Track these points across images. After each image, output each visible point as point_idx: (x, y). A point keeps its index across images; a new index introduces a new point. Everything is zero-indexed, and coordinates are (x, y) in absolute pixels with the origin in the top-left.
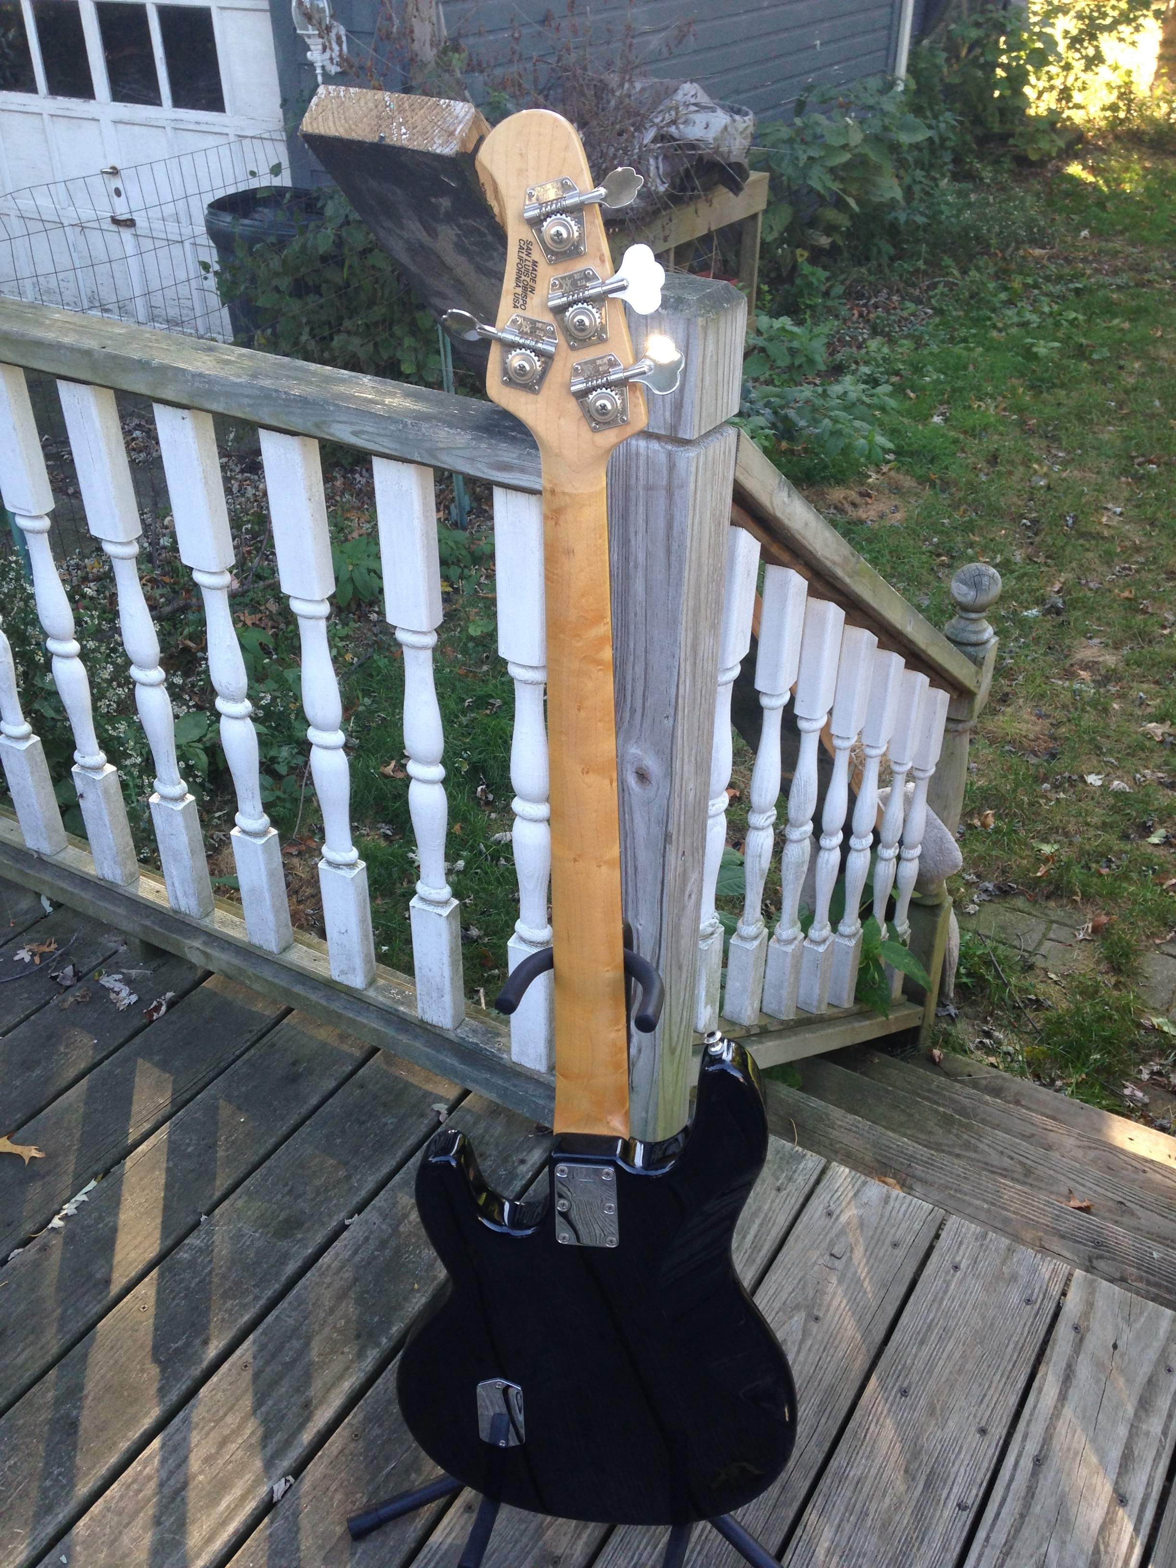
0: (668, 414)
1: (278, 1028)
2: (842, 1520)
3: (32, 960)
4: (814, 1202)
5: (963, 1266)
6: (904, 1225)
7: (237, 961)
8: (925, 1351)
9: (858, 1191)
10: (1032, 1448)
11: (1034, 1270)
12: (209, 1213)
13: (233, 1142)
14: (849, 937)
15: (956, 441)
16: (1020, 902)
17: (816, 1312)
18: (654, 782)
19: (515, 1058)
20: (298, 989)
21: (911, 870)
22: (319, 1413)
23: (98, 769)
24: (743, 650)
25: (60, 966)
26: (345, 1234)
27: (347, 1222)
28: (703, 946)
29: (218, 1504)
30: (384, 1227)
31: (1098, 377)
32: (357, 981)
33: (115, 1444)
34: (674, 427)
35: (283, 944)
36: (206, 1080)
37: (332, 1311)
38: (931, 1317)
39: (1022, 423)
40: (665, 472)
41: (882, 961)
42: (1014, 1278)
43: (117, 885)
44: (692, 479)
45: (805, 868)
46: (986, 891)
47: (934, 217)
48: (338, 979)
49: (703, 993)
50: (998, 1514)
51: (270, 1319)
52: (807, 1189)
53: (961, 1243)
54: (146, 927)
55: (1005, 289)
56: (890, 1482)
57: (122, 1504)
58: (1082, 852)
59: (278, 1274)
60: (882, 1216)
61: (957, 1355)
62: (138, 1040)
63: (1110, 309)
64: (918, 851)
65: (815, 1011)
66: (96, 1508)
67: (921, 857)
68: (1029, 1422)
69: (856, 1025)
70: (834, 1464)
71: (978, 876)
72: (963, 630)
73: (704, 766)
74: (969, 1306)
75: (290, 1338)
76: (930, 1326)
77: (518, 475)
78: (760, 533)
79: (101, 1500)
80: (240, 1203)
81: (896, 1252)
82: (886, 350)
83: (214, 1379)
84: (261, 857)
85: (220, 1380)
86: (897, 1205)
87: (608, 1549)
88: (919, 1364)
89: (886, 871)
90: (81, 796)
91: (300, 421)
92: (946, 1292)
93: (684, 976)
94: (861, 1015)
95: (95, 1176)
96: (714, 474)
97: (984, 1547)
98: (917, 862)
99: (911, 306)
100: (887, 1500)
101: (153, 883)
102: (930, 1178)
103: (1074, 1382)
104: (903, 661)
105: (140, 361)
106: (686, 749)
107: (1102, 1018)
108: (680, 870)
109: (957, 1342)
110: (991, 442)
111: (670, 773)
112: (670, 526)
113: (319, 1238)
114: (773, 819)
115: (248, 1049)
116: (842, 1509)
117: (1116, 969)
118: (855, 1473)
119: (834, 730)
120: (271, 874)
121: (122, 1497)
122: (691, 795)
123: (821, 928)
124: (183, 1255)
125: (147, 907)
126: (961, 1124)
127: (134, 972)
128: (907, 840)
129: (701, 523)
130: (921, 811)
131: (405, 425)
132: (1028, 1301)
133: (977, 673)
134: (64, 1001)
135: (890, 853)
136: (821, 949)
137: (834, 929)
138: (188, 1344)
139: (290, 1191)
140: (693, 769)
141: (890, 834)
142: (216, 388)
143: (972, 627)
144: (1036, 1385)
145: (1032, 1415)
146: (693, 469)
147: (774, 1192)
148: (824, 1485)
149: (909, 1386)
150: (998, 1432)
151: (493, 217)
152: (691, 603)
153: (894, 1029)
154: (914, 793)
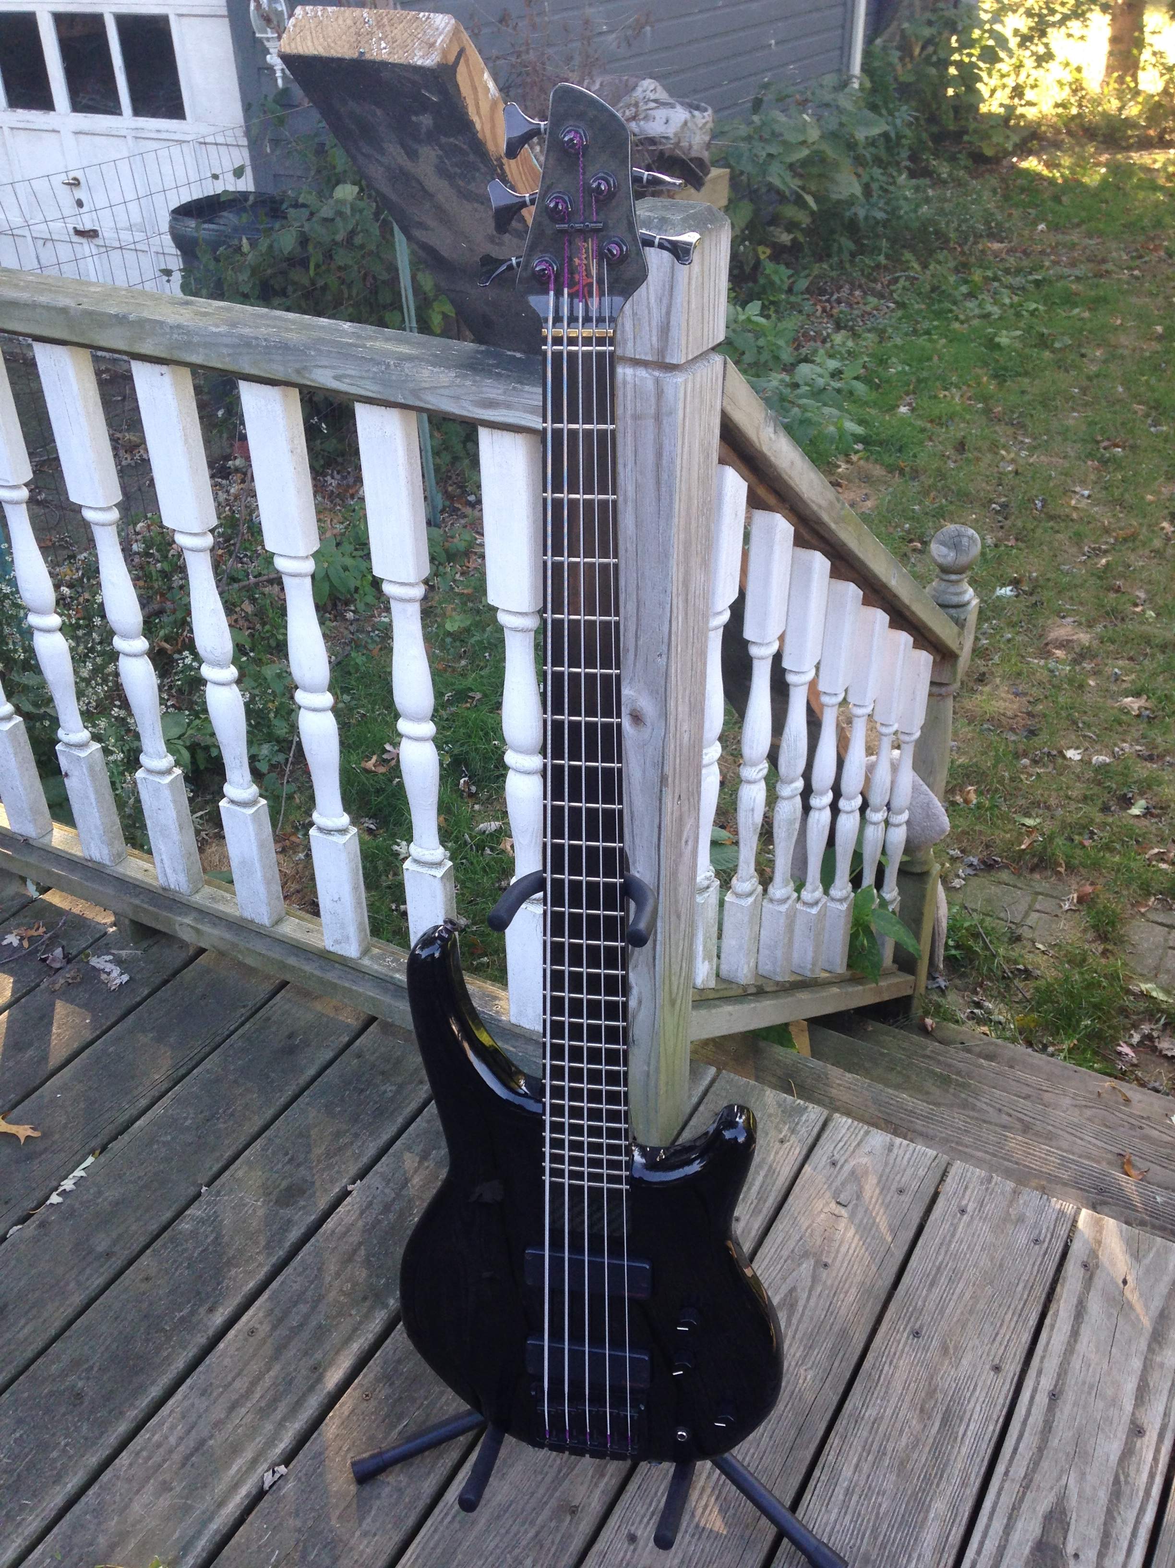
0: (654, 339)
1: (271, 1003)
2: (859, 1460)
3: (21, 945)
4: (818, 1152)
5: (970, 1209)
6: (909, 1172)
7: (228, 936)
8: (936, 1291)
9: (861, 1141)
10: (1047, 1383)
11: (1040, 1211)
12: (209, 1185)
13: (232, 1115)
14: (841, 901)
15: (923, 430)
16: (1005, 875)
17: (824, 1259)
18: (648, 721)
19: (513, 1020)
20: (292, 961)
21: (898, 836)
22: (328, 1374)
23: (81, 746)
24: (734, 596)
25: (49, 948)
26: (349, 1199)
27: (350, 1188)
28: (700, 899)
29: (230, 1467)
30: (387, 1191)
31: (1060, 365)
32: (351, 950)
33: (122, 1413)
34: (662, 351)
35: (275, 917)
36: (201, 1055)
37: (338, 1275)
38: (940, 1258)
39: (987, 411)
40: (653, 400)
41: (873, 927)
42: (1021, 1219)
43: (104, 866)
44: (681, 405)
45: (797, 825)
46: (971, 865)
47: (893, 212)
48: (331, 949)
49: (700, 948)
50: (1015, 1450)
51: (275, 1285)
52: (810, 1141)
53: (966, 1188)
54: (137, 906)
55: (966, 282)
56: (906, 1422)
57: (132, 1472)
58: (1064, 825)
59: (280, 1241)
60: (886, 1164)
61: (967, 1296)
62: (131, 1017)
63: (1070, 300)
64: (905, 816)
65: (809, 974)
66: (105, 1477)
67: (908, 823)
68: (1043, 1358)
69: (850, 989)
70: (848, 1406)
71: (963, 851)
72: (945, 592)
73: (697, 709)
74: (978, 1248)
75: (296, 1304)
76: (939, 1269)
77: (504, 412)
78: (746, 473)
79: (110, 1469)
80: (240, 1174)
81: (902, 1198)
82: (850, 343)
83: (221, 1345)
84: (251, 828)
85: (227, 1347)
86: (901, 1152)
87: (626, 1497)
88: (931, 1305)
89: (873, 834)
90: (67, 775)
91: (281, 368)
92: (953, 1235)
93: (682, 926)
94: (854, 980)
95: (92, 1152)
96: (702, 402)
97: (1003, 1481)
98: (904, 828)
99: (873, 300)
100: (904, 1440)
101: (141, 863)
102: (931, 1132)
103: (1086, 1318)
104: (887, 618)
105: (116, 316)
106: (680, 688)
107: (1091, 986)
108: (676, 814)
109: (967, 1285)
110: (957, 430)
111: (664, 714)
112: (659, 455)
113: (323, 1203)
114: (765, 772)
115: (243, 1024)
116: (860, 1449)
117: (1103, 937)
118: (871, 1413)
119: (821, 687)
120: (261, 845)
121: (131, 1465)
122: (686, 737)
123: (813, 891)
124: (185, 1226)
125: (136, 886)
126: (958, 1084)
127: (124, 953)
128: (894, 805)
129: (690, 453)
130: (908, 777)
131: (388, 366)
132: (1036, 1241)
133: (959, 635)
134: (54, 983)
135: (876, 816)
136: (814, 911)
137: (826, 892)
138: (192, 1313)
139: (291, 1160)
140: (687, 709)
141: (877, 798)
142: (196, 339)
143: (952, 589)
144: (1048, 1321)
145: (1045, 1350)
146: (681, 395)
147: (777, 1144)
148: (839, 1426)
149: (921, 1327)
150: (1012, 1368)
151: (474, 133)
152: (682, 536)
153: (886, 997)
154: (900, 760)
